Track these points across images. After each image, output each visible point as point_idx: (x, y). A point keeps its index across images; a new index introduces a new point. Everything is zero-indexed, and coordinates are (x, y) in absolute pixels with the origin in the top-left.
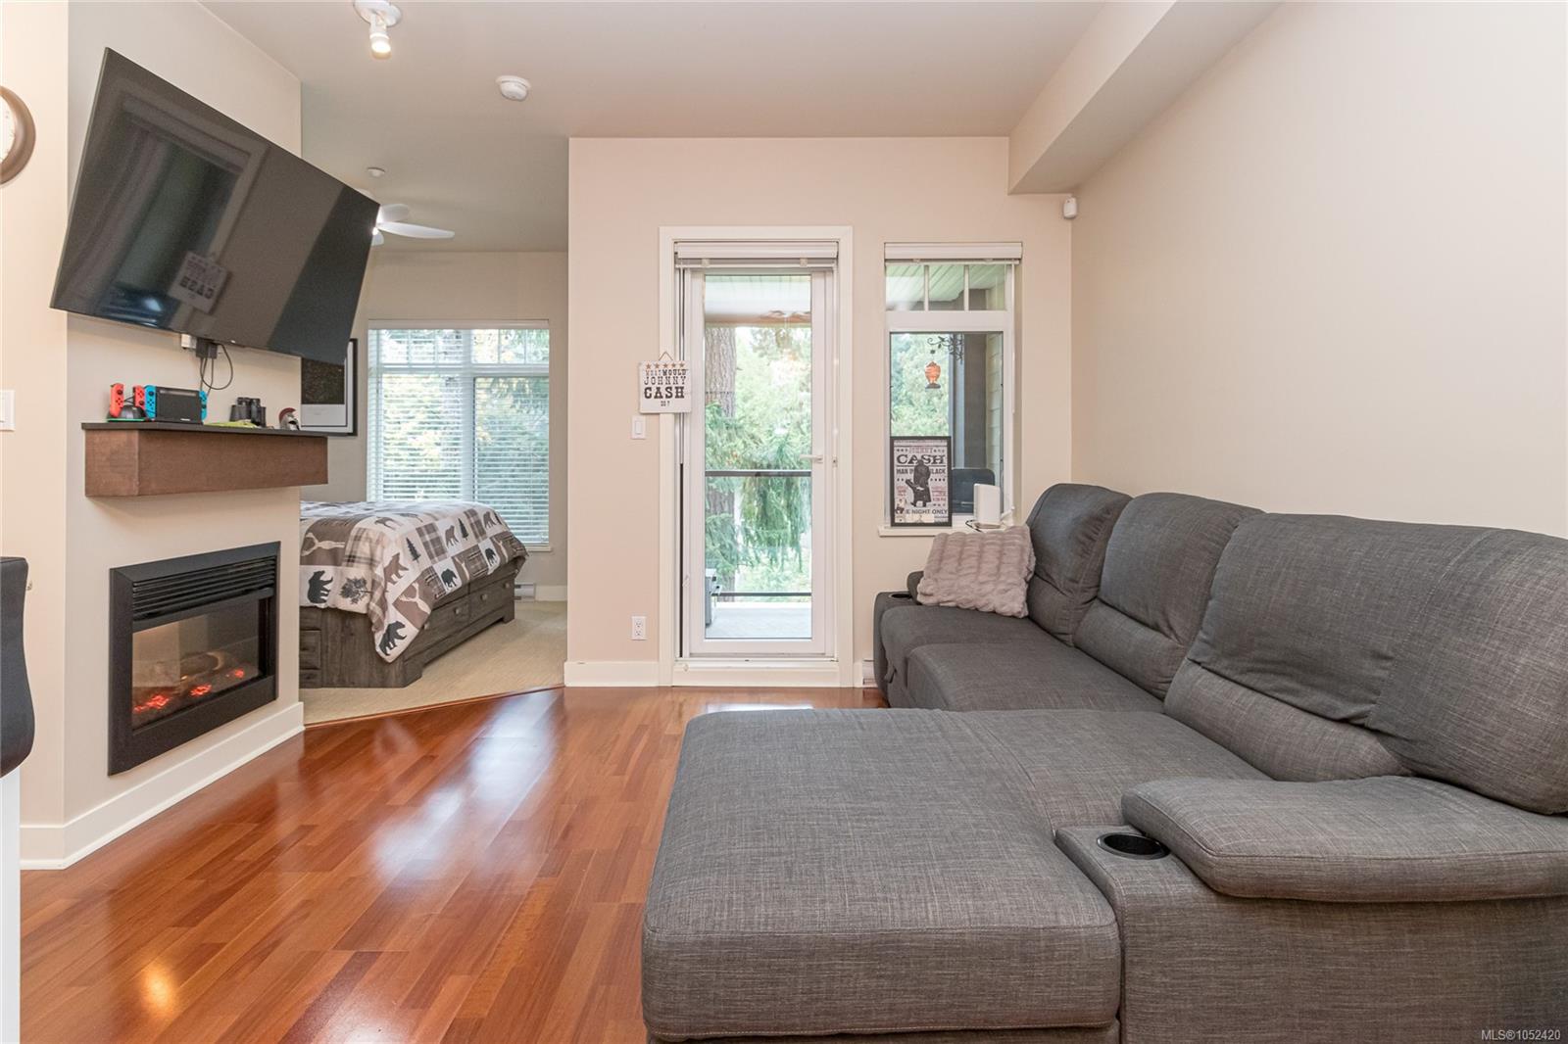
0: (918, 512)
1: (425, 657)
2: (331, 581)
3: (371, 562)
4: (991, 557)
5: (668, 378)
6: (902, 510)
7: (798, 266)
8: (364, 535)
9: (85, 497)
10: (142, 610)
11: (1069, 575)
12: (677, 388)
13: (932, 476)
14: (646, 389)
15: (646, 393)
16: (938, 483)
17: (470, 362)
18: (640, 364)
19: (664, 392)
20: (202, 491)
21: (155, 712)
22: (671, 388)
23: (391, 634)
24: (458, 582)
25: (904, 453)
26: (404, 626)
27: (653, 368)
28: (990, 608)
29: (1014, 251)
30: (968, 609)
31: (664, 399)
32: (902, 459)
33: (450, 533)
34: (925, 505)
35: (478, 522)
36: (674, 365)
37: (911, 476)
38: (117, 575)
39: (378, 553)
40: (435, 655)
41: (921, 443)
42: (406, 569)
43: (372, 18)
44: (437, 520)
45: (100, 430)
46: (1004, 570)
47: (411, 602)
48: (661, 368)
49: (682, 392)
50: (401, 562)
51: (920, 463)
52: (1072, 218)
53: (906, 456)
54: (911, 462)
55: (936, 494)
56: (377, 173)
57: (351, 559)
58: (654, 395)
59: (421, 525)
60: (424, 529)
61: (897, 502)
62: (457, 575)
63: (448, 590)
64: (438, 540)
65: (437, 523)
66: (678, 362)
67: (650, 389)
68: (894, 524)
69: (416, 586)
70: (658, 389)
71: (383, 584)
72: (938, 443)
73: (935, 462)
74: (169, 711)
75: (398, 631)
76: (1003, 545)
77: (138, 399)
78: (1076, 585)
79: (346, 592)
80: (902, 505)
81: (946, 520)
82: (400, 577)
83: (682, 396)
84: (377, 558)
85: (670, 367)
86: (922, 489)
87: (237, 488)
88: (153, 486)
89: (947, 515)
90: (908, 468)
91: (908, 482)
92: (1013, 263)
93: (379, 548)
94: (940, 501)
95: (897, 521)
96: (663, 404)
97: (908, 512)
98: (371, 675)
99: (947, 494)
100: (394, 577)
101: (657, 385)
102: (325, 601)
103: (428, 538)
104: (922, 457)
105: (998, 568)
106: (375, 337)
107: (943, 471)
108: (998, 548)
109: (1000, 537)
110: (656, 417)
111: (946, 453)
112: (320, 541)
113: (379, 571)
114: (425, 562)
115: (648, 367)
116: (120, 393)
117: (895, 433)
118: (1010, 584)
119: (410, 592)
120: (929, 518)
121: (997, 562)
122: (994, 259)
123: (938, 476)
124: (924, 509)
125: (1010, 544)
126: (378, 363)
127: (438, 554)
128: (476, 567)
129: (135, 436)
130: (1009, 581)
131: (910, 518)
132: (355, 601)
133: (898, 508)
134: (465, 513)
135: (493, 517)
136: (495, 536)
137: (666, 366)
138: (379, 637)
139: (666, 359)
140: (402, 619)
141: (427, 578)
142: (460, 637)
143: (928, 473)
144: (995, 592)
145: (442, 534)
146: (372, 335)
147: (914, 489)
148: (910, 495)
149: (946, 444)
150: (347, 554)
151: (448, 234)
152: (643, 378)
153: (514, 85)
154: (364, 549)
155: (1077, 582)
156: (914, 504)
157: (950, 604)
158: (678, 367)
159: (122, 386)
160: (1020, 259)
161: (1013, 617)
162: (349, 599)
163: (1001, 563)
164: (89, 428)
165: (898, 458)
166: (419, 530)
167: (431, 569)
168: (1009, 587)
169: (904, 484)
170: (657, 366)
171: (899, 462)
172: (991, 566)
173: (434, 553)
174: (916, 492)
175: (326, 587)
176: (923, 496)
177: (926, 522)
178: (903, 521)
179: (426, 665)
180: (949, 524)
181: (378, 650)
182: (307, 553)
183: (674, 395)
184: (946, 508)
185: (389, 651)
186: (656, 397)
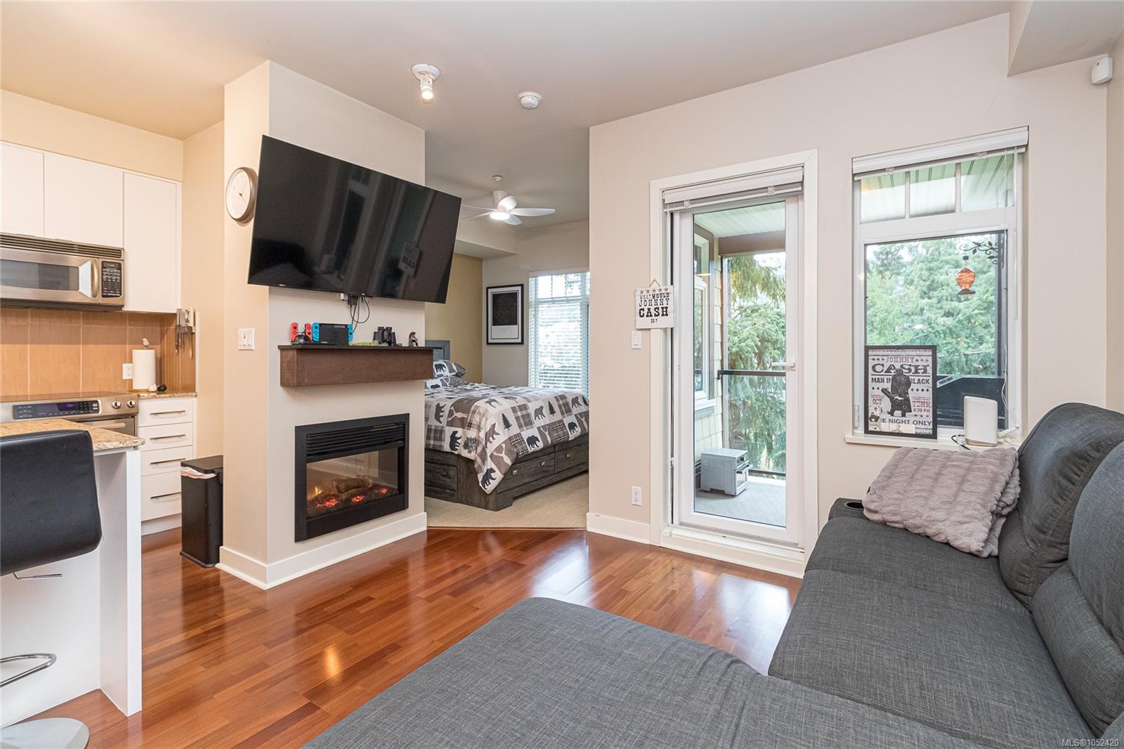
0: (896, 421)
1: (516, 492)
2: (460, 438)
3: (479, 428)
4: (949, 480)
5: (656, 301)
6: (877, 418)
7: (766, 194)
8: (477, 411)
9: (280, 387)
10: (314, 450)
11: (1036, 522)
12: (663, 308)
13: (913, 386)
14: (640, 310)
15: (640, 313)
16: (921, 394)
17: (585, 294)
18: (636, 291)
19: (653, 312)
20: (340, 384)
21: (326, 509)
22: (658, 308)
23: (488, 476)
24: (540, 445)
25: (880, 362)
26: (495, 471)
27: (645, 293)
28: (942, 538)
29: (1019, 138)
30: (919, 534)
31: (653, 317)
32: (878, 368)
33: (539, 412)
34: (903, 415)
35: (566, 404)
36: (660, 290)
37: (888, 386)
38: (299, 429)
39: (483, 423)
40: (524, 492)
41: (900, 352)
42: (498, 434)
43: (420, 78)
44: (530, 402)
45: (287, 349)
46: (962, 497)
47: (499, 456)
48: (651, 293)
49: (666, 311)
50: (496, 430)
51: (899, 373)
52: (1108, 82)
53: (883, 365)
54: (888, 371)
55: (916, 404)
56: (498, 179)
57: (470, 425)
58: (646, 314)
59: (516, 405)
60: (517, 408)
61: (871, 410)
62: (540, 439)
63: (531, 449)
64: (528, 415)
65: (529, 404)
66: (663, 288)
67: (643, 310)
68: (867, 431)
69: (504, 446)
70: (649, 309)
71: (484, 443)
72: (922, 352)
73: (916, 372)
74: (335, 509)
75: (492, 474)
76: (969, 469)
77: (307, 331)
78: (1042, 536)
79: (466, 446)
80: (877, 413)
81: (930, 432)
82: (494, 439)
83: (667, 315)
84: (482, 426)
85: (657, 292)
86: (900, 399)
87: (365, 382)
88: (307, 381)
89: (931, 427)
90: (885, 378)
91: (884, 391)
92: (1015, 152)
93: (484, 419)
94: (922, 414)
95: (871, 428)
96: (653, 321)
97: (884, 420)
98: (480, 500)
99: (931, 405)
100: (491, 438)
101: (648, 307)
102: (457, 450)
103: (519, 414)
104: (902, 366)
105: (956, 496)
106: (533, 282)
107: (927, 381)
108: (961, 472)
109: (970, 459)
110: (647, 332)
111: (930, 363)
112: (456, 412)
113: (482, 435)
114: (515, 430)
115: (642, 292)
116: (295, 328)
117: (870, 343)
118: (968, 516)
119: (499, 449)
120: (911, 429)
121: (955, 489)
122: (989, 152)
123: (920, 387)
124: (904, 419)
125: (979, 470)
126: (536, 298)
127: (526, 425)
128: (558, 435)
129: (295, 352)
130: (969, 512)
131: (885, 427)
132: (470, 452)
133: (873, 416)
134: (556, 397)
135: (580, 400)
136: (579, 414)
137: (654, 291)
138: (480, 477)
139: (655, 286)
140: (494, 467)
141: (514, 441)
142: (546, 481)
143: (908, 384)
144: (948, 523)
145: (532, 411)
146: (532, 281)
147: (892, 399)
148: (886, 404)
149: (931, 353)
150: (468, 421)
151: (553, 211)
152: (638, 302)
153: (530, 98)
154: (476, 419)
155: (1044, 533)
156: (891, 413)
157: (897, 525)
158: (663, 291)
159: (297, 324)
160: (1026, 146)
161: (970, 554)
162: (467, 450)
163: (959, 490)
164: (282, 348)
165: (874, 367)
166: (514, 409)
167: (519, 435)
168: (966, 520)
169: (880, 393)
170: (648, 291)
171: (875, 371)
172: (946, 491)
173: (523, 424)
174: (893, 401)
175: (458, 441)
176: (902, 406)
177: (904, 432)
178: (878, 430)
179: (516, 498)
180: (934, 436)
181: (481, 485)
182: (450, 419)
183: (661, 313)
184: (930, 419)
185: (486, 487)
186: (647, 316)
